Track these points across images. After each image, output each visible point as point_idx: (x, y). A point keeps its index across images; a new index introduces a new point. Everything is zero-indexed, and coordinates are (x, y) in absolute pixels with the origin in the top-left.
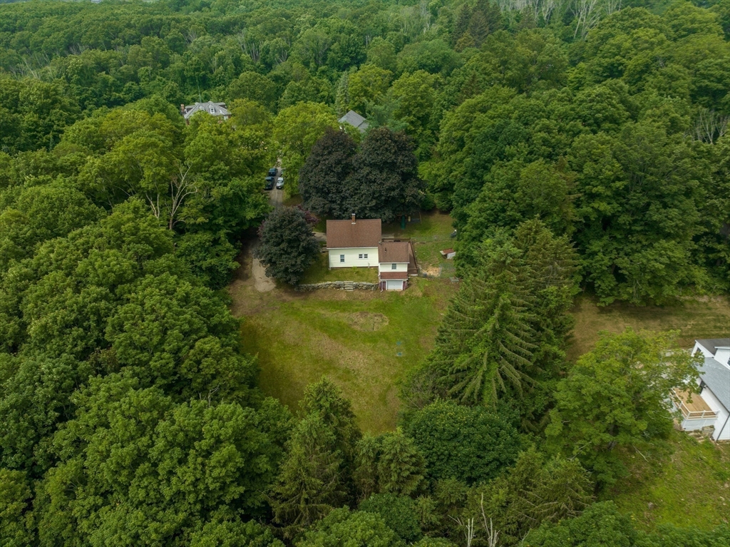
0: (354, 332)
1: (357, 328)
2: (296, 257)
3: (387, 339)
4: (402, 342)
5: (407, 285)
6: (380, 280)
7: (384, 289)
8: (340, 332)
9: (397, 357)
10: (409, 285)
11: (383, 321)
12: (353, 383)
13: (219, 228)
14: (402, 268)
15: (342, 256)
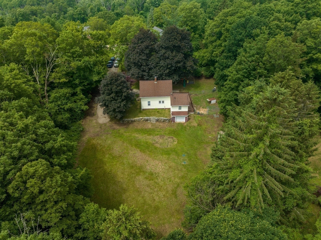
0: (156, 148)
1: (158, 145)
2: (120, 102)
3: (176, 153)
4: (186, 154)
5: (188, 119)
6: (172, 116)
7: (174, 121)
8: (147, 148)
9: (183, 165)
10: (189, 119)
11: (174, 141)
12: (155, 182)
13: (76, 86)
14: (185, 109)
15: (149, 102)
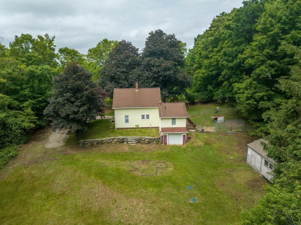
0: (134, 178)
1: (139, 174)
3: (174, 183)
5: (187, 139)
6: (162, 134)
7: (166, 143)
9: (191, 204)
10: (189, 138)
11: (167, 167)
14: (182, 123)
